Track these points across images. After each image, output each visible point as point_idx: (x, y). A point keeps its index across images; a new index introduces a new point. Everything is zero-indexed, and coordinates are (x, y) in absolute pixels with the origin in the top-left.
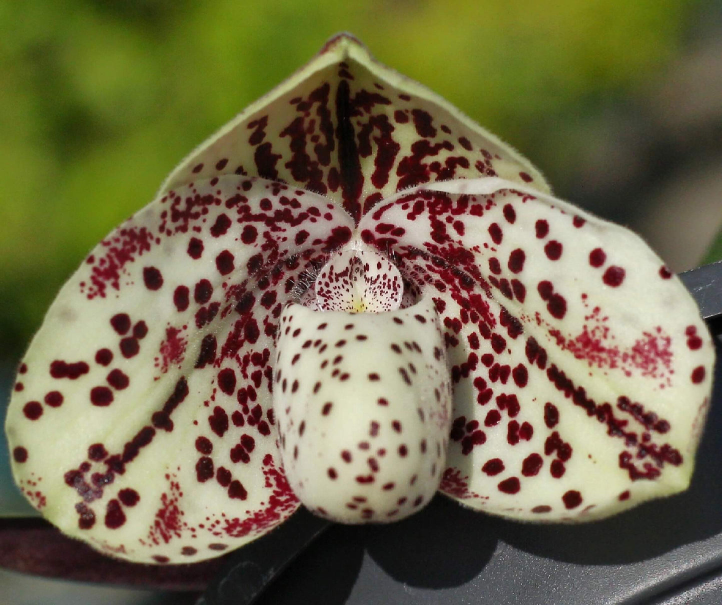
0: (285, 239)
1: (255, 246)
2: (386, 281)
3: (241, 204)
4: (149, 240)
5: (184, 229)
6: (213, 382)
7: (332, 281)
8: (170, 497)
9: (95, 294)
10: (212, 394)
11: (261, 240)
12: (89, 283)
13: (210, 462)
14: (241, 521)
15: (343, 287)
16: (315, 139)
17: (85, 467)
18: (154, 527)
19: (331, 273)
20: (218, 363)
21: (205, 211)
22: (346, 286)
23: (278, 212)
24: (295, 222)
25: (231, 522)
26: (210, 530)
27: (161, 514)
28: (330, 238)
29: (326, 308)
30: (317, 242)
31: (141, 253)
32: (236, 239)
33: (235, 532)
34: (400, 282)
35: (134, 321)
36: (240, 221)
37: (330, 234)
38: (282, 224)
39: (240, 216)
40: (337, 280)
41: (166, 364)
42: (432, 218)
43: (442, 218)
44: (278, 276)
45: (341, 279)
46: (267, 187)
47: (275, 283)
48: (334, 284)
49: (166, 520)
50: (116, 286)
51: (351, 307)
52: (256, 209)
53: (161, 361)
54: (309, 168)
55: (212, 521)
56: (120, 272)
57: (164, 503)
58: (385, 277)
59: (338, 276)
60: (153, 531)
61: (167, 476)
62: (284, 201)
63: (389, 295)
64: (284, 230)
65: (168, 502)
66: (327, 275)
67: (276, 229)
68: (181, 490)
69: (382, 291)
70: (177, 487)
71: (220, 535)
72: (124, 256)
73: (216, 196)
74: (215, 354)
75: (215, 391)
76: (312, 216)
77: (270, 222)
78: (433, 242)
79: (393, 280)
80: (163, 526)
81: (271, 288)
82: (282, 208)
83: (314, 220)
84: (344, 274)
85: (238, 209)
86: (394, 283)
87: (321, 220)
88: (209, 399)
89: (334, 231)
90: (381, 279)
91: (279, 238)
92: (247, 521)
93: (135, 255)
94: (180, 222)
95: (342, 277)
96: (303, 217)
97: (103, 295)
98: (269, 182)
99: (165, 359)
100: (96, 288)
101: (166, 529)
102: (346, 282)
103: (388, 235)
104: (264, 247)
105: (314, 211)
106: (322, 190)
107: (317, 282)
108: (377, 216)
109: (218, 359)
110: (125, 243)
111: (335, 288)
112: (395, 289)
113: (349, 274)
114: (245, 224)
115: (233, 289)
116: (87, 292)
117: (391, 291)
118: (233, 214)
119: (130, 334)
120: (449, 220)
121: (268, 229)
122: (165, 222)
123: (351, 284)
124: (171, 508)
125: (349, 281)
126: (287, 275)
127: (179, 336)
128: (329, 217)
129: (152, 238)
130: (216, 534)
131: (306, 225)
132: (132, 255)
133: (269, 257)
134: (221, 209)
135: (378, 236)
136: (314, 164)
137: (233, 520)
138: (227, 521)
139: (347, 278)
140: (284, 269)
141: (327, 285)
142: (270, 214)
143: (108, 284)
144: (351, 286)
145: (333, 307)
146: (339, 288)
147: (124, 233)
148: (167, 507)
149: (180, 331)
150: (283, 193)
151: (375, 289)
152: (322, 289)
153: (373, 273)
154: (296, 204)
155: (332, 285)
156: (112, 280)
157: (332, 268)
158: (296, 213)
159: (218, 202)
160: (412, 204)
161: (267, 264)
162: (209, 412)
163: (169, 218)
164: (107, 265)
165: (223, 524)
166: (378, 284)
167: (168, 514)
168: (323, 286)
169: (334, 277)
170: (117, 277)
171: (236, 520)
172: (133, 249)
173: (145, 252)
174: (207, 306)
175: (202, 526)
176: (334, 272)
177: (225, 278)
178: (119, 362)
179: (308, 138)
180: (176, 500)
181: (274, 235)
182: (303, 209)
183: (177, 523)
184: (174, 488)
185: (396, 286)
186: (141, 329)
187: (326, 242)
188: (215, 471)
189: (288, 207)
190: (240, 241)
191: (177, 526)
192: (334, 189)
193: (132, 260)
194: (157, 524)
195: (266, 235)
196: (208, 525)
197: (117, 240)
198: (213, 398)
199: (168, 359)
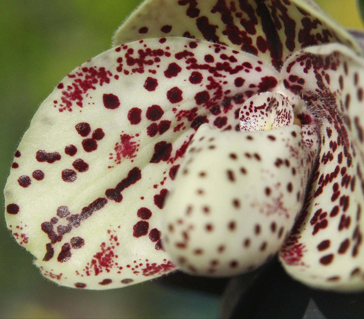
0: (225, 83)
1: (201, 86)
2: (285, 114)
3: (189, 57)
4: (108, 76)
5: (141, 71)
6: (165, 173)
7: (251, 111)
8: (108, 245)
9: (65, 109)
10: (162, 180)
11: (205, 82)
12: (60, 102)
13: (147, 224)
14: (157, 266)
15: (260, 116)
16: (239, 15)
17: (54, 221)
18: (90, 264)
19: (251, 106)
20: (172, 161)
21: (158, 60)
22: (262, 116)
23: (218, 64)
24: (233, 72)
25: (150, 265)
26: (133, 269)
27: (98, 256)
28: (261, 84)
29: (244, 129)
30: (252, 86)
31: (101, 84)
32: (185, 80)
33: (147, 273)
34: (292, 114)
35: (93, 128)
36: (188, 68)
37: (261, 81)
38: (223, 73)
39: (189, 65)
40: (256, 111)
41: (119, 158)
42: (315, 72)
43: (320, 72)
44: (228, 107)
45: (259, 111)
46: (210, 47)
47: (226, 112)
48: (254, 113)
49: (101, 260)
50: (80, 104)
51: (263, 129)
52: (201, 61)
53: (115, 156)
54: (241, 36)
55: (138, 264)
56: (83, 95)
57: (103, 249)
58: (285, 110)
59: (256, 109)
60: (89, 266)
61: (109, 232)
62: (223, 57)
63: (285, 123)
64: (225, 77)
65: (106, 248)
66: (248, 107)
67: (217, 75)
68: (118, 241)
69: (282, 120)
70: (116, 239)
71: (137, 274)
72: (87, 86)
73: (165, 50)
74: (169, 155)
75: (165, 179)
76: (245, 68)
77: (212, 70)
78: (319, 89)
79: (288, 113)
80: (98, 264)
81: (222, 115)
82: (222, 61)
83: (247, 71)
84: (263, 107)
85: (186, 60)
86: (289, 115)
87: (253, 71)
88: (159, 183)
89: (263, 79)
90: (283, 112)
91: (221, 82)
92: (160, 266)
93: (97, 85)
94: (136, 66)
95: (259, 109)
96: (239, 69)
97: (70, 110)
98: (212, 43)
99: (118, 155)
100: (65, 105)
101: (100, 266)
102: (263, 113)
103: (296, 83)
104: (209, 87)
105: (248, 65)
106: (254, 51)
107: (240, 111)
108: (288, 70)
109: (173, 158)
110: (87, 77)
111: (253, 116)
112: (289, 119)
113: (266, 107)
114: (192, 70)
115: (183, 113)
116: (58, 107)
117: (287, 121)
118: (182, 63)
119: (90, 136)
120: (323, 73)
121: (212, 75)
122: (121, 65)
123: (267, 114)
124: (108, 252)
125: (265, 112)
126: (235, 107)
127: (131, 140)
128: (258, 69)
129: (111, 75)
130: (135, 272)
131: (242, 74)
132: (94, 85)
133: (214, 94)
134: (172, 59)
135: (291, 84)
136: (243, 33)
137: (152, 264)
138: (148, 265)
139: (264, 110)
140: (233, 103)
141: (247, 114)
142: (213, 65)
143: (74, 103)
144: (266, 116)
145: (250, 128)
146: (256, 116)
147: (85, 70)
148: (104, 251)
149: (133, 137)
150: (222, 52)
151: (279, 118)
152: (243, 116)
153: (280, 108)
154: (233, 59)
155: (251, 114)
156: (77, 101)
157: (252, 103)
158: (233, 65)
159: (168, 55)
160: (305, 62)
161: (214, 99)
162: (157, 192)
163: (124, 62)
164: (73, 90)
165: (145, 267)
166: (281, 115)
167: (104, 256)
168: (244, 114)
169: (253, 109)
170: (81, 99)
171: (154, 264)
172: (95, 81)
173: (105, 84)
174: (158, 122)
175: (128, 266)
176: (254, 106)
177: (175, 105)
178: (81, 154)
179: (233, 14)
180: (113, 247)
181: (217, 79)
182: (240, 63)
183: (110, 263)
184: (113, 240)
185: (290, 117)
186: (99, 134)
187: (259, 86)
188: (149, 231)
189: (228, 61)
190: (188, 82)
191: (109, 265)
192: (264, 51)
193: (94, 88)
194: (94, 262)
195: (210, 79)
196: (133, 266)
197: (81, 75)
198: (162, 183)
199: (121, 155)
